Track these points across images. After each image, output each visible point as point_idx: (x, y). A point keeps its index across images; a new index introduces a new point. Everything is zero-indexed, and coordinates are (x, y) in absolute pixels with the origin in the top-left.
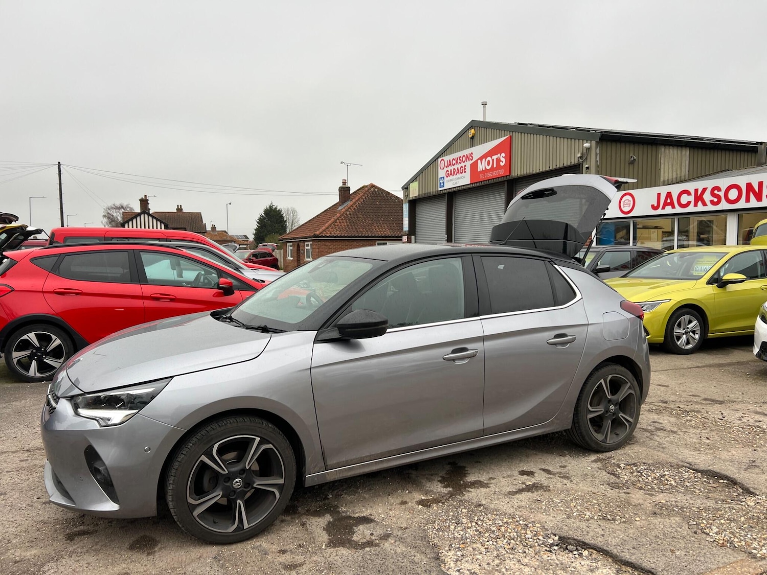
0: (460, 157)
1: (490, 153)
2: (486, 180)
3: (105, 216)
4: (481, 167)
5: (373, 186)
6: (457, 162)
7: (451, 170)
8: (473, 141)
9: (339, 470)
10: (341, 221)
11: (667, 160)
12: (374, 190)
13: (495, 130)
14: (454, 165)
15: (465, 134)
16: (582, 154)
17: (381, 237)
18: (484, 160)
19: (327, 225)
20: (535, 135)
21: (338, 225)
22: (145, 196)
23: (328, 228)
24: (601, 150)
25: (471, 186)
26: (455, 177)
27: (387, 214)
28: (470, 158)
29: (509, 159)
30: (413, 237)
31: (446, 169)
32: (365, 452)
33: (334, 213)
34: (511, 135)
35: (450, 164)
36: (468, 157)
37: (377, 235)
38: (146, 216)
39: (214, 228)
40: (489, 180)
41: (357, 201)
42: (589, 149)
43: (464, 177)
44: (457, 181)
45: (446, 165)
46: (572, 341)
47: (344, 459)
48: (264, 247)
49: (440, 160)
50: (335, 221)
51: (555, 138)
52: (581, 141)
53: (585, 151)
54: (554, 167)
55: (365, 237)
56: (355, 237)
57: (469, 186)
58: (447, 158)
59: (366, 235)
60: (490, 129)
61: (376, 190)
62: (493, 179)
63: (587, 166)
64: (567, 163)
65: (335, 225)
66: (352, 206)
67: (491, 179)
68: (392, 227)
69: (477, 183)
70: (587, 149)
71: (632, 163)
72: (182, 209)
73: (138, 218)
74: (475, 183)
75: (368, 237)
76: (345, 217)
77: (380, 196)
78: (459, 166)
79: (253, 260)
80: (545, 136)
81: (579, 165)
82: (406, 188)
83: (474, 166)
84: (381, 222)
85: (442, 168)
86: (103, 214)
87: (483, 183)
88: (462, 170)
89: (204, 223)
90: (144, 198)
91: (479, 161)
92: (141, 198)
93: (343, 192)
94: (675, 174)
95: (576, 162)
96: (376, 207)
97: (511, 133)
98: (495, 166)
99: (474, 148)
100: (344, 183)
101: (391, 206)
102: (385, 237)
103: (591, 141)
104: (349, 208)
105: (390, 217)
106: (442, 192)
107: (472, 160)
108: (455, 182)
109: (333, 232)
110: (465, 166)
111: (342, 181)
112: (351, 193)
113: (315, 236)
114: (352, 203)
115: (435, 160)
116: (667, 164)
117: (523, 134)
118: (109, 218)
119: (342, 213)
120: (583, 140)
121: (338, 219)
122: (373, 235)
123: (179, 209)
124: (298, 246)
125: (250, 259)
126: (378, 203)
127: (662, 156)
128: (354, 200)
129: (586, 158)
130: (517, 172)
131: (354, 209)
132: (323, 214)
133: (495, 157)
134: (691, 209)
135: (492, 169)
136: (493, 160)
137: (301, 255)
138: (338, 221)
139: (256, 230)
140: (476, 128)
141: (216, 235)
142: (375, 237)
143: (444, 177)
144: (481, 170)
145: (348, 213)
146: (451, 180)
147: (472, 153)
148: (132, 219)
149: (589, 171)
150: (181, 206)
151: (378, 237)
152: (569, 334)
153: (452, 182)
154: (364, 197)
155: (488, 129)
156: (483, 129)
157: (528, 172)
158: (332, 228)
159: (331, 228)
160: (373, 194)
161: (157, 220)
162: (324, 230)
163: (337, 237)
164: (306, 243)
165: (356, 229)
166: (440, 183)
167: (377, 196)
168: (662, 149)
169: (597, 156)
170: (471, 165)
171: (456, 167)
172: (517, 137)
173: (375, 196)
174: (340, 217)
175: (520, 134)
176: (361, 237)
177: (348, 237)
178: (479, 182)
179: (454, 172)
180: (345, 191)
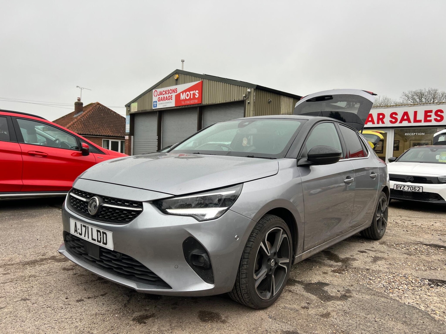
0: (168, 90)
1: (189, 90)
2: (186, 105)
4: (183, 97)
5: (98, 104)
6: (166, 93)
7: (162, 97)
8: (177, 82)
10: (78, 124)
11: (284, 103)
12: (99, 107)
13: (192, 77)
14: (163, 95)
15: (172, 77)
16: (246, 95)
17: (106, 136)
18: (184, 93)
19: (68, 126)
20: (218, 82)
24: (256, 94)
25: (176, 108)
26: (164, 102)
27: (109, 122)
28: (175, 91)
29: (201, 94)
30: (132, 137)
31: (158, 96)
33: (72, 119)
34: (202, 80)
35: (161, 93)
36: (174, 91)
37: (103, 135)
40: (187, 105)
41: (88, 112)
42: (250, 92)
43: (171, 102)
44: (166, 104)
45: (158, 94)
49: (154, 91)
50: (74, 124)
51: (230, 85)
52: (245, 88)
53: (247, 94)
54: (229, 101)
55: (95, 135)
57: (174, 108)
58: (159, 90)
59: (96, 134)
60: (189, 76)
61: (101, 106)
62: (190, 105)
63: (248, 102)
64: (236, 99)
65: (74, 126)
66: (85, 115)
67: (189, 105)
68: (113, 131)
69: (179, 106)
70: (248, 92)
71: (269, 103)
74: (178, 106)
75: (97, 135)
76: (80, 122)
77: (104, 111)
78: (168, 95)
80: (223, 83)
81: (244, 101)
82: (128, 106)
83: (178, 97)
84: (105, 127)
85: (155, 95)
87: (183, 107)
88: (170, 98)
91: (181, 94)
93: (78, 105)
94: (287, 111)
95: (242, 99)
96: (101, 117)
97: (202, 79)
98: (192, 97)
99: (178, 86)
100: (79, 100)
101: (111, 117)
102: (108, 136)
103: (251, 88)
104: (83, 116)
105: (111, 124)
106: (155, 110)
107: (176, 92)
108: (164, 104)
110: (172, 96)
112: (83, 106)
114: (84, 113)
115: (150, 90)
116: (284, 105)
117: (210, 81)
119: (78, 119)
120: (246, 87)
121: (75, 122)
122: (100, 135)
126: (102, 115)
127: (282, 101)
128: (86, 112)
129: (248, 98)
130: (206, 101)
131: (86, 117)
132: (61, 119)
133: (192, 92)
135: (190, 99)
136: (191, 94)
138: (75, 124)
140: (179, 74)
142: (102, 136)
143: (156, 101)
144: (183, 99)
145: (82, 119)
146: (162, 104)
147: (176, 89)
149: (250, 104)
151: (104, 136)
153: (162, 105)
154: (93, 110)
155: (187, 76)
156: (184, 75)
157: (213, 102)
158: (72, 128)
160: (99, 109)
165: (88, 130)
166: (154, 105)
167: (101, 111)
168: (282, 97)
169: (254, 97)
170: (176, 96)
171: (165, 96)
172: (206, 82)
173: (100, 110)
174: (77, 121)
175: (208, 80)
176: (92, 135)
178: (181, 106)
179: (164, 99)
180: (79, 105)
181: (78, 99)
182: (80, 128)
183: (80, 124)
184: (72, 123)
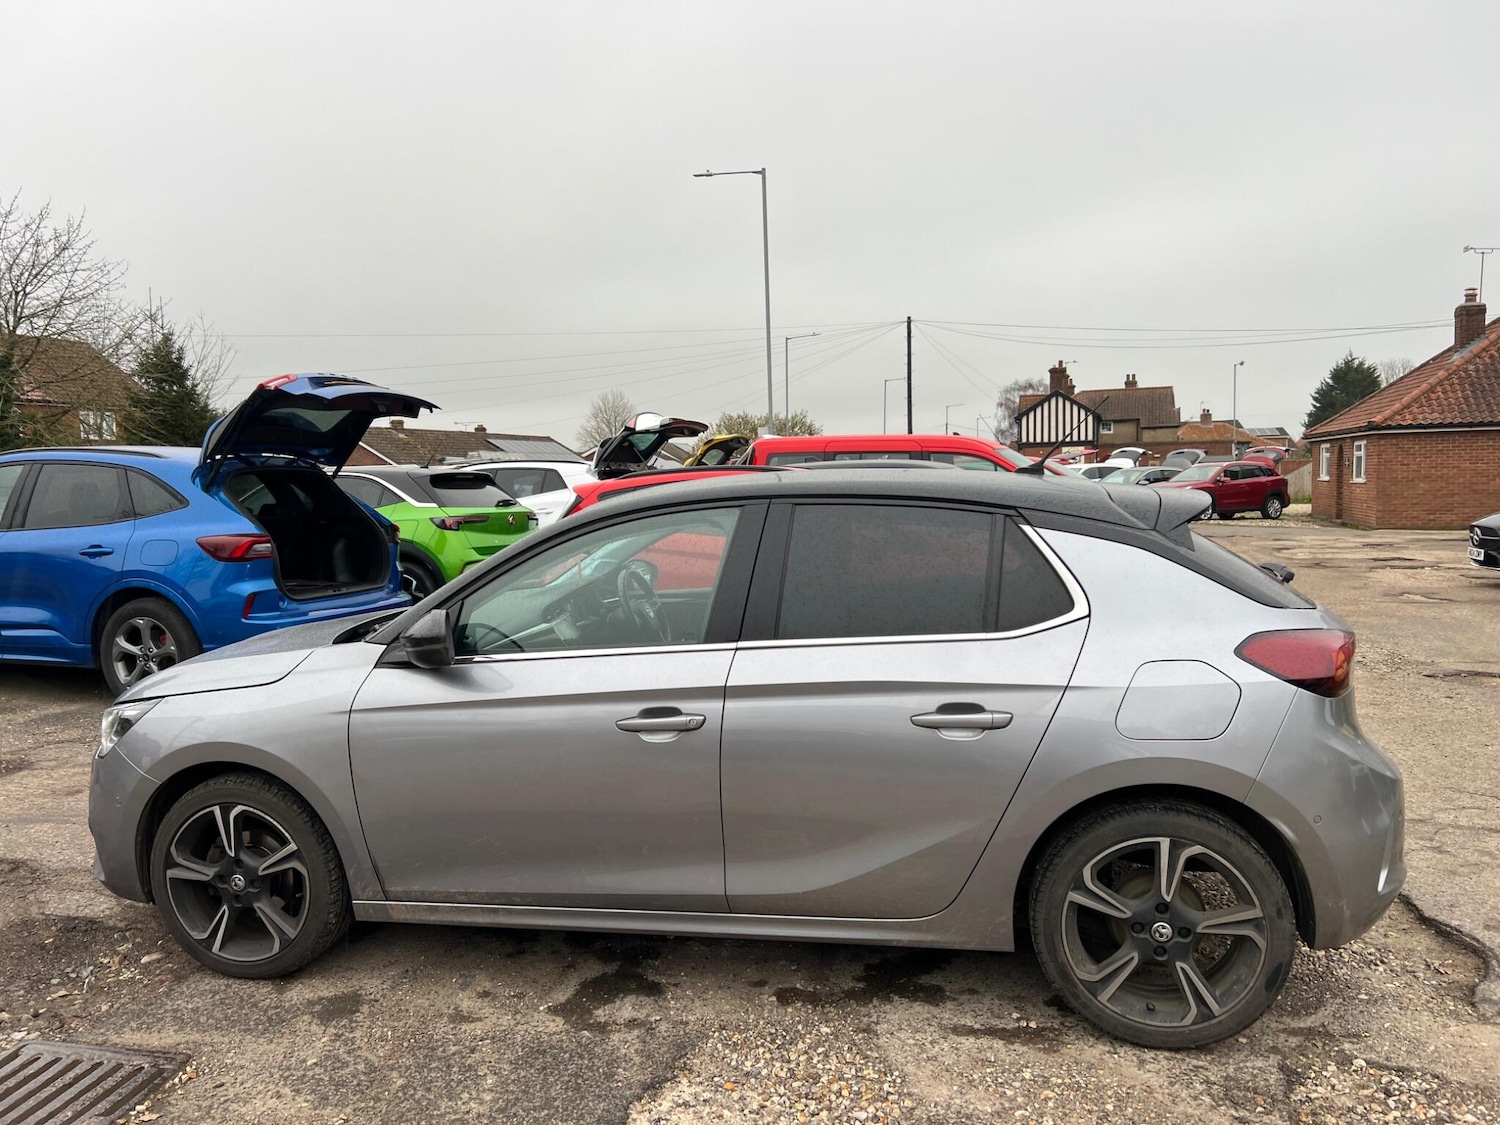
3: (1001, 405)
9: (412, 906)
10: (1449, 388)
19: (1406, 400)
21: (1438, 398)
22: (1061, 362)
23: (1408, 406)
32: (454, 884)
38: (1061, 400)
39: (1206, 416)
46: (1004, 724)
47: (416, 888)
48: (1259, 454)
50: (1432, 389)
56: (1481, 424)
66: (1485, 350)
72: (1136, 383)
73: (1046, 406)
76: (1460, 377)
79: (1223, 482)
86: (998, 401)
89: (1177, 407)
90: (1057, 366)
92: (1052, 367)
93: (1465, 317)
100: (1471, 297)
104: (1478, 356)
109: (1420, 417)
111: (1465, 293)
112: (1487, 323)
113: (1371, 426)
114: (1486, 342)
118: (1008, 407)
119: (1458, 367)
121: (1440, 383)
123: (1131, 383)
124: (1341, 449)
125: (1219, 481)
131: (1492, 356)
137: (1345, 471)
138: (1439, 389)
139: (1310, 415)
141: (1209, 431)
145: (1471, 367)
148: (1034, 409)
150: (1134, 376)
152: (987, 708)
158: (1422, 406)
159: (1417, 405)
161: (1080, 406)
162: (1399, 412)
163: (1431, 426)
164: (1356, 443)
165: (1489, 405)
174: (1447, 379)
177: (1460, 425)
180: (1473, 315)
181: (1466, 296)
182: (1453, 401)
183: (1458, 387)
184: (1424, 386)
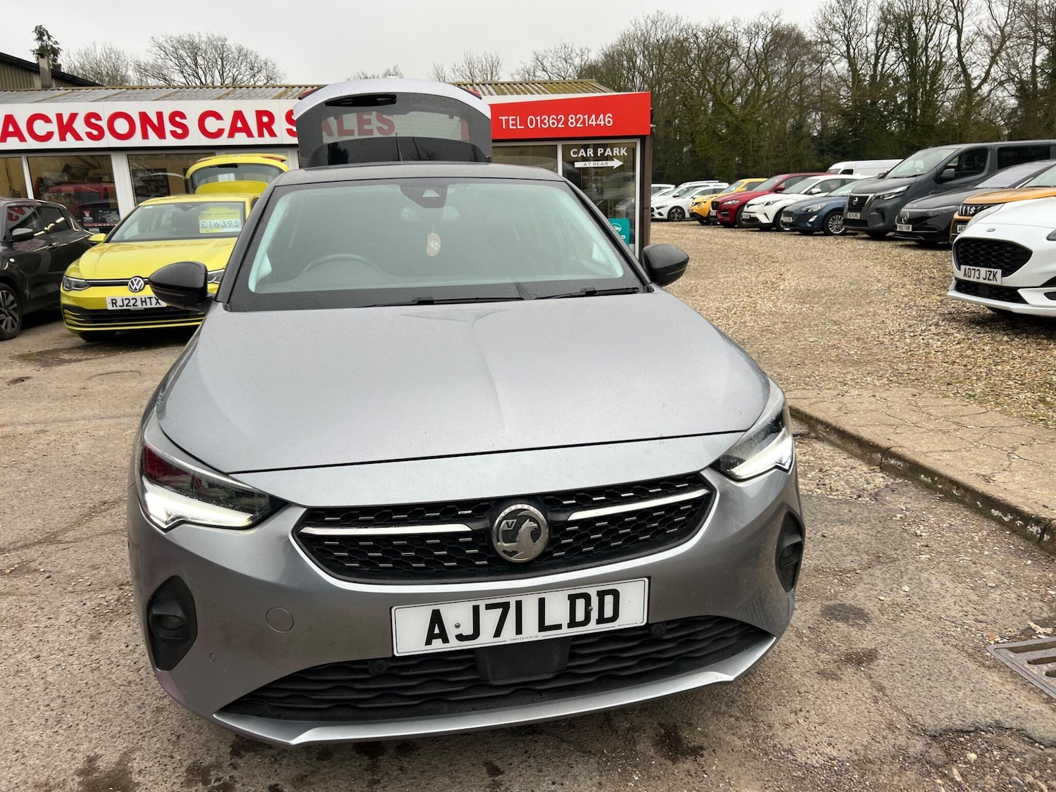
134: (55, 143)
